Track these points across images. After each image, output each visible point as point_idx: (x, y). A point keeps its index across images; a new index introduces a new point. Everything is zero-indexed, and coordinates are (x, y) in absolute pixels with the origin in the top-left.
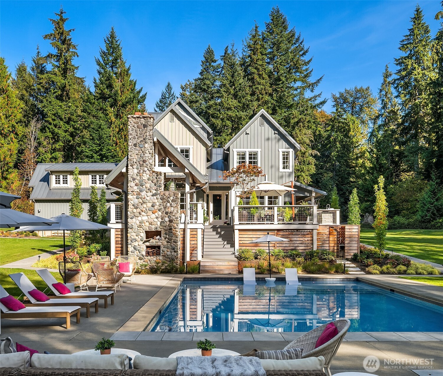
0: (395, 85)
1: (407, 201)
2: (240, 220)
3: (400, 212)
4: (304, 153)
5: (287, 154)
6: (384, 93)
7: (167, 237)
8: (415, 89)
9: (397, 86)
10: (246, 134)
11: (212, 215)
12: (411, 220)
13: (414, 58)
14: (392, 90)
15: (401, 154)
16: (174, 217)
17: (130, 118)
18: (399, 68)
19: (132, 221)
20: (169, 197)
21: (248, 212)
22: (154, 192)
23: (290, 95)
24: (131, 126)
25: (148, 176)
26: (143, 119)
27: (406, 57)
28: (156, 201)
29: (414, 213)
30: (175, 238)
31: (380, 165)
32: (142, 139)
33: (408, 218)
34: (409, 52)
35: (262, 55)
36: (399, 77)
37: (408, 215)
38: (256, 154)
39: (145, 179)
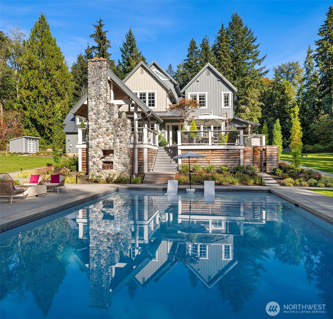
0: (315, 59)
1: (324, 134)
2: (182, 142)
3: (319, 142)
4: (254, 104)
5: (227, 95)
6: (307, 63)
7: (118, 154)
8: (329, 60)
9: (317, 59)
10: (197, 81)
11: (172, 140)
12: (326, 147)
13: (328, 40)
14: (313, 61)
15: (319, 104)
16: (123, 139)
17: (89, 62)
18: (318, 47)
19: (92, 142)
20: (119, 123)
21: (188, 136)
22: (108, 119)
23: (245, 67)
24: (90, 68)
25: (103, 106)
26: (99, 63)
27: (323, 39)
28: (110, 126)
29: (328, 142)
30: (124, 155)
31: (304, 110)
32: (99, 78)
33: (324, 146)
34: (325, 36)
35: (226, 42)
36: (318, 53)
37: (324, 143)
38: (204, 96)
39: (101, 109)
